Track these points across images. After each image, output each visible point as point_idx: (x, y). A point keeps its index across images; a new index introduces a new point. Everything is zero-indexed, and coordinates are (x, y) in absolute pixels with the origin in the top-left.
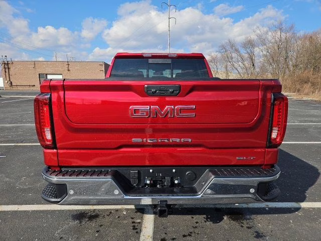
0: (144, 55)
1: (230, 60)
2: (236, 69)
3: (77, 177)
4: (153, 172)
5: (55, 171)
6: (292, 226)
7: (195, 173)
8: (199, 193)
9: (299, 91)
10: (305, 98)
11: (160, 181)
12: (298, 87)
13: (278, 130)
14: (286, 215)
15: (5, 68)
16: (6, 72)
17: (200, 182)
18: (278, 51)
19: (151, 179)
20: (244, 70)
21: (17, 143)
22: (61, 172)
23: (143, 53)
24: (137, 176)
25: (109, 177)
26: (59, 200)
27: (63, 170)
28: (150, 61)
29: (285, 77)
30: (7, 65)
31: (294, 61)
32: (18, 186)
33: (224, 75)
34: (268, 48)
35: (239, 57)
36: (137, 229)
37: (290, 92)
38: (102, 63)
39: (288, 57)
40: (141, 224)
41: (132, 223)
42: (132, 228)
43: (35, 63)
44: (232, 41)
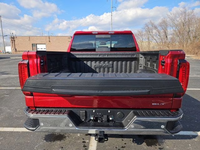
0: (93, 33)
1: (151, 34)
2: (155, 39)
3: (46, 115)
4: (95, 112)
5: (32, 110)
6: (190, 148)
7: (123, 113)
8: (126, 127)
9: (197, 53)
11: (100, 118)
12: (196, 51)
14: (186, 141)
15: (12, 41)
16: (12, 43)
17: (126, 119)
18: (183, 27)
19: (94, 116)
20: (160, 40)
21: (17, 87)
22: (36, 111)
23: (92, 32)
24: (84, 114)
25: (66, 115)
26: (34, 129)
27: (37, 109)
28: (97, 36)
29: (188, 45)
30: (13, 39)
31: (193, 33)
32: (15, 115)
33: (147, 43)
34: (176, 26)
35: (157, 32)
36: (86, 146)
37: (191, 54)
38: (69, 37)
39: (190, 31)
40: (89, 143)
41: (83, 142)
42: (83, 146)
43: (29, 37)
44: (152, 22)
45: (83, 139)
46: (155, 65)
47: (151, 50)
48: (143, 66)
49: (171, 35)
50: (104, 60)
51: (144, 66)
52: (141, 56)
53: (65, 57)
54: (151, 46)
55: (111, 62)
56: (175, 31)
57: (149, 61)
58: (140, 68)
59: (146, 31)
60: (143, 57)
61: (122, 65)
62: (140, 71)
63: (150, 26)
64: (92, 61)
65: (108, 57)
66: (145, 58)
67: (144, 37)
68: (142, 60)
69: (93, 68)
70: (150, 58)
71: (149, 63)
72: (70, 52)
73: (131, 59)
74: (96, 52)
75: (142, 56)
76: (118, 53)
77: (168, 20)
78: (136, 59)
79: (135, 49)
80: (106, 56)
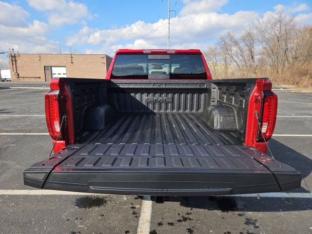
0: (144, 52)
1: (230, 53)
2: (235, 61)
6: (281, 215)
9: (297, 83)
10: (304, 91)
12: (297, 80)
13: (268, 125)
14: (276, 205)
15: (12, 61)
16: (13, 64)
18: (277, 43)
20: (243, 63)
23: (143, 50)
28: (150, 57)
29: (285, 69)
30: (14, 58)
31: (293, 53)
33: (223, 67)
34: (267, 41)
35: (238, 50)
36: (136, 213)
37: (289, 85)
38: (103, 56)
39: (287, 49)
40: (140, 209)
41: (132, 208)
42: (131, 213)
43: (40, 55)
44: (232, 34)
45: (132, 204)
46: (233, 99)
47: (229, 78)
48: (216, 101)
49: (260, 54)
50: (161, 91)
51: (218, 101)
52: (213, 85)
53: (104, 87)
54: (230, 71)
55: (170, 95)
56: (265, 48)
57: (225, 93)
58: (212, 103)
59: (221, 48)
60: (217, 87)
61: (186, 99)
62: (213, 107)
63: (228, 41)
64: (142, 93)
65: (167, 87)
66: (219, 89)
67: (219, 58)
68: (215, 92)
69: (144, 104)
70: (226, 90)
71: (225, 97)
72: (110, 80)
73: (200, 91)
74: (148, 80)
75: (215, 86)
76: (181, 81)
77: (255, 31)
78: (207, 91)
79: (205, 76)
80: (163, 86)
